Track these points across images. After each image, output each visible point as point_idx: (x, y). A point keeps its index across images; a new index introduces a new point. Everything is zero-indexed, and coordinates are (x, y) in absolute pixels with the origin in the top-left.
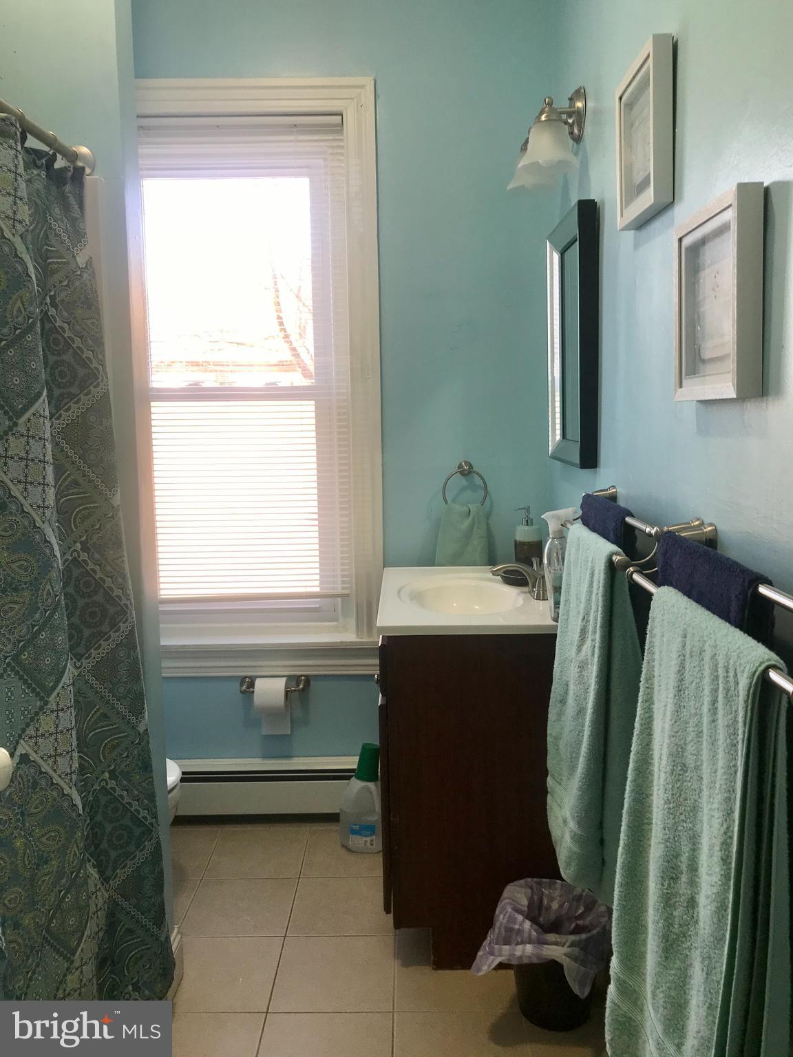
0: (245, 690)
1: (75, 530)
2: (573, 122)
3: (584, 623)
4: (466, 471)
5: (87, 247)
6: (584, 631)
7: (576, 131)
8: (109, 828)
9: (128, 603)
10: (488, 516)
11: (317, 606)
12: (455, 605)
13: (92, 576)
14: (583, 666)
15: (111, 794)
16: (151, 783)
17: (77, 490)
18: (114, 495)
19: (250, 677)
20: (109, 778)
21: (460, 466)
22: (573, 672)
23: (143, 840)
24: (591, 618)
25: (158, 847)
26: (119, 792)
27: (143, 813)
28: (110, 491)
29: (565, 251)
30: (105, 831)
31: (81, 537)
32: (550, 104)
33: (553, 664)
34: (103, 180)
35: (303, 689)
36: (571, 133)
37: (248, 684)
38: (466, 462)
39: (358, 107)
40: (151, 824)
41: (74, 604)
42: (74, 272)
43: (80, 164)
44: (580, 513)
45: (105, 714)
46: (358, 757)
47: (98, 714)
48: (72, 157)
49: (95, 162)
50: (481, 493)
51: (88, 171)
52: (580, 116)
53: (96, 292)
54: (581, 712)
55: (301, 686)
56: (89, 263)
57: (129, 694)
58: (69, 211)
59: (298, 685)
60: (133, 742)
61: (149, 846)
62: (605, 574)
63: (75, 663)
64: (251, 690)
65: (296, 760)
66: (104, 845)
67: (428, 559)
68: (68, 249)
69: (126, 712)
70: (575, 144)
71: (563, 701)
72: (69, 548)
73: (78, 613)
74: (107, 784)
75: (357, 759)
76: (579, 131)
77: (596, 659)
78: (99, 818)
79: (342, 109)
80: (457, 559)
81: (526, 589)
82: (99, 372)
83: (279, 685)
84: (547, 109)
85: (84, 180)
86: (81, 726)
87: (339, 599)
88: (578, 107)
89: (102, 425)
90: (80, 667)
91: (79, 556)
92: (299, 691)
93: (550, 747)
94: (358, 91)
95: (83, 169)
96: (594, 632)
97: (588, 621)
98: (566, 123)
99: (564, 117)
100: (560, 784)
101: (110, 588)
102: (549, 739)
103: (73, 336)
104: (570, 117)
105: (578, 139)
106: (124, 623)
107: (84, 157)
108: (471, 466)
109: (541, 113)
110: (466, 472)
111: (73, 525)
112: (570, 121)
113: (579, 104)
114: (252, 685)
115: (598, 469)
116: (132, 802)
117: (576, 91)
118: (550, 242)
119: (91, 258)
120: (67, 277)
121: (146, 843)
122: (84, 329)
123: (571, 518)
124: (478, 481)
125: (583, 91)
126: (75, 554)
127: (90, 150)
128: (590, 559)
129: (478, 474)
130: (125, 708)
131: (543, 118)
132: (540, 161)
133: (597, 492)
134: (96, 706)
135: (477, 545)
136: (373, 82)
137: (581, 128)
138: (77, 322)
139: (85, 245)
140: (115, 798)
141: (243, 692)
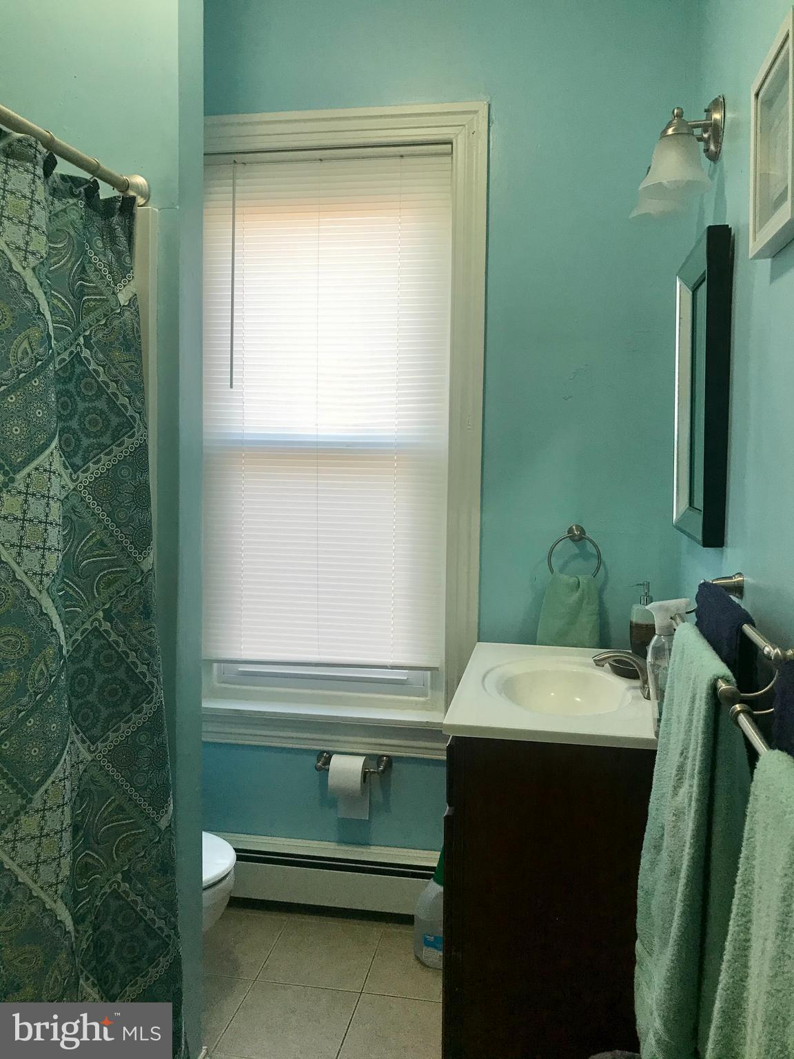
0: (320, 767)
1: (97, 596)
2: (709, 138)
3: (682, 760)
4: (578, 537)
5: (131, 282)
6: (681, 769)
7: (712, 147)
8: (118, 938)
9: (155, 680)
10: (601, 591)
11: (405, 678)
12: (552, 694)
13: (114, 649)
14: (678, 814)
15: (123, 899)
16: (172, 889)
17: (102, 551)
18: (144, 558)
19: (328, 752)
20: (122, 880)
21: (570, 530)
22: (668, 818)
23: (158, 955)
24: (691, 754)
25: (176, 963)
26: (132, 897)
27: (160, 923)
28: (140, 553)
29: (698, 287)
30: (113, 941)
31: (104, 604)
32: (680, 116)
33: (649, 798)
34: (157, 210)
35: (383, 771)
36: (707, 150)
37: (325, 758)
38: (578, 527)
39: (469, 133)
40: (168, 936)
41: (91, 680)
42: (113, 310)
43: (132, 193)
44: (695, 606)
45: (121, 806)
46: (440, 853)
47: (113, 805)
48: (123, 186)
49: (149, 191)
50: (595, 562)
51: (140, 201)
52: (716, 131)
53: (138, 332)
54: (674, 872)
55: (382, 768)
56: (133, 300)
57: (151, 784)
58: (115, 244)
59: (379, 767)
60: (151, 841)
61: (163, 962)
62: (707, 703)
63: (89, 746)
64: (327, 766)
65: (374, 849)
66: (112, 957)
67: (528, 637)
68: (108, 285)
69: (145, 805)
70: (712, 162)
71: (658, 848)
72: (90, 616)
73: (95, 690)
74: (119, 887)
75: (437, 855)
76: (716, 147)
77: (693, 811)
78: (106, 927)
79: (452, 136)
80: (561, 639)
81: (638, 683)
82: (135, 421)
83: (357, 763)
84: (675, 121)
85: (134, 212)
86: (91, 819)
87: (429, 673)
88: (715, 120)
89: (136, 479)
90: (94, 752)
91: (100, 625)
92: (378, 773)
93: (640, 902)
94: (471, 116)
95: (134, 199)
96: (692, 776)
97: (686, 758)
98: (700, 139)
99: (698, 131)
100: (651, 956)
101: (134, 663)
102: (640, 893)
103: (109, 381)
104: (705, 131)
105: (714, 157)
106: (149, 703)
107: (137, 188)
108: (582, 531)
109: (668, 126)
110: (576, 538)
111: (95, 590)
112: (706, 136)
113: (717, 116)
114: (328, 761)
115: (724, 547)
116: (147, 909)
117: (713, 101)
118: (680, 278)
119: (136, 295)
120: (105, 315)
121: (161, 958)
122: (120, 373)
123: (682, 612)
124: (590, 548)
125: (722, 100)
126: (96, 624)
127: (146, 180)
128: (693, 677)
129: (591, 541)
130: (145, 801)
131: (670, 131)
132: (665, 182)
133: (717, 579)
134: (111, 796)
135: (587, 621)
136: (486, 107)
137: (718, 143)
138: (113, 365)
139: (129, 281)
140: (128, 904)
141: (318, 769)
